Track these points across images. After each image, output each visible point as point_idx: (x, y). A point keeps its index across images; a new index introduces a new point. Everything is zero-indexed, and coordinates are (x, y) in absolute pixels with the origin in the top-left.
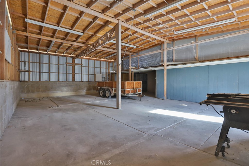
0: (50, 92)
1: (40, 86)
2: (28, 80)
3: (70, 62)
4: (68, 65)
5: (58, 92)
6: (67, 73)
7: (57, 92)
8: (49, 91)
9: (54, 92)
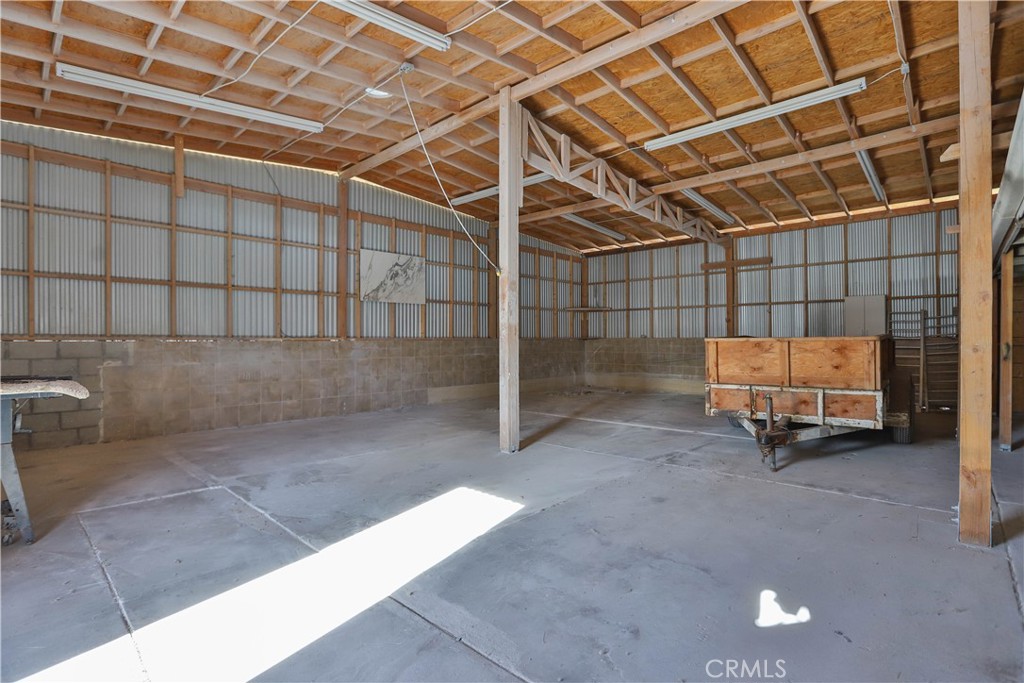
0: (650, 374)
1: (626, 352)
2: (602, 336)
3: (719, 260)
4: (712, 273)
5: (672, 377)
6: (707, 306)
7: (668, 377)
8: (645, 370)
9: (662, 375)
